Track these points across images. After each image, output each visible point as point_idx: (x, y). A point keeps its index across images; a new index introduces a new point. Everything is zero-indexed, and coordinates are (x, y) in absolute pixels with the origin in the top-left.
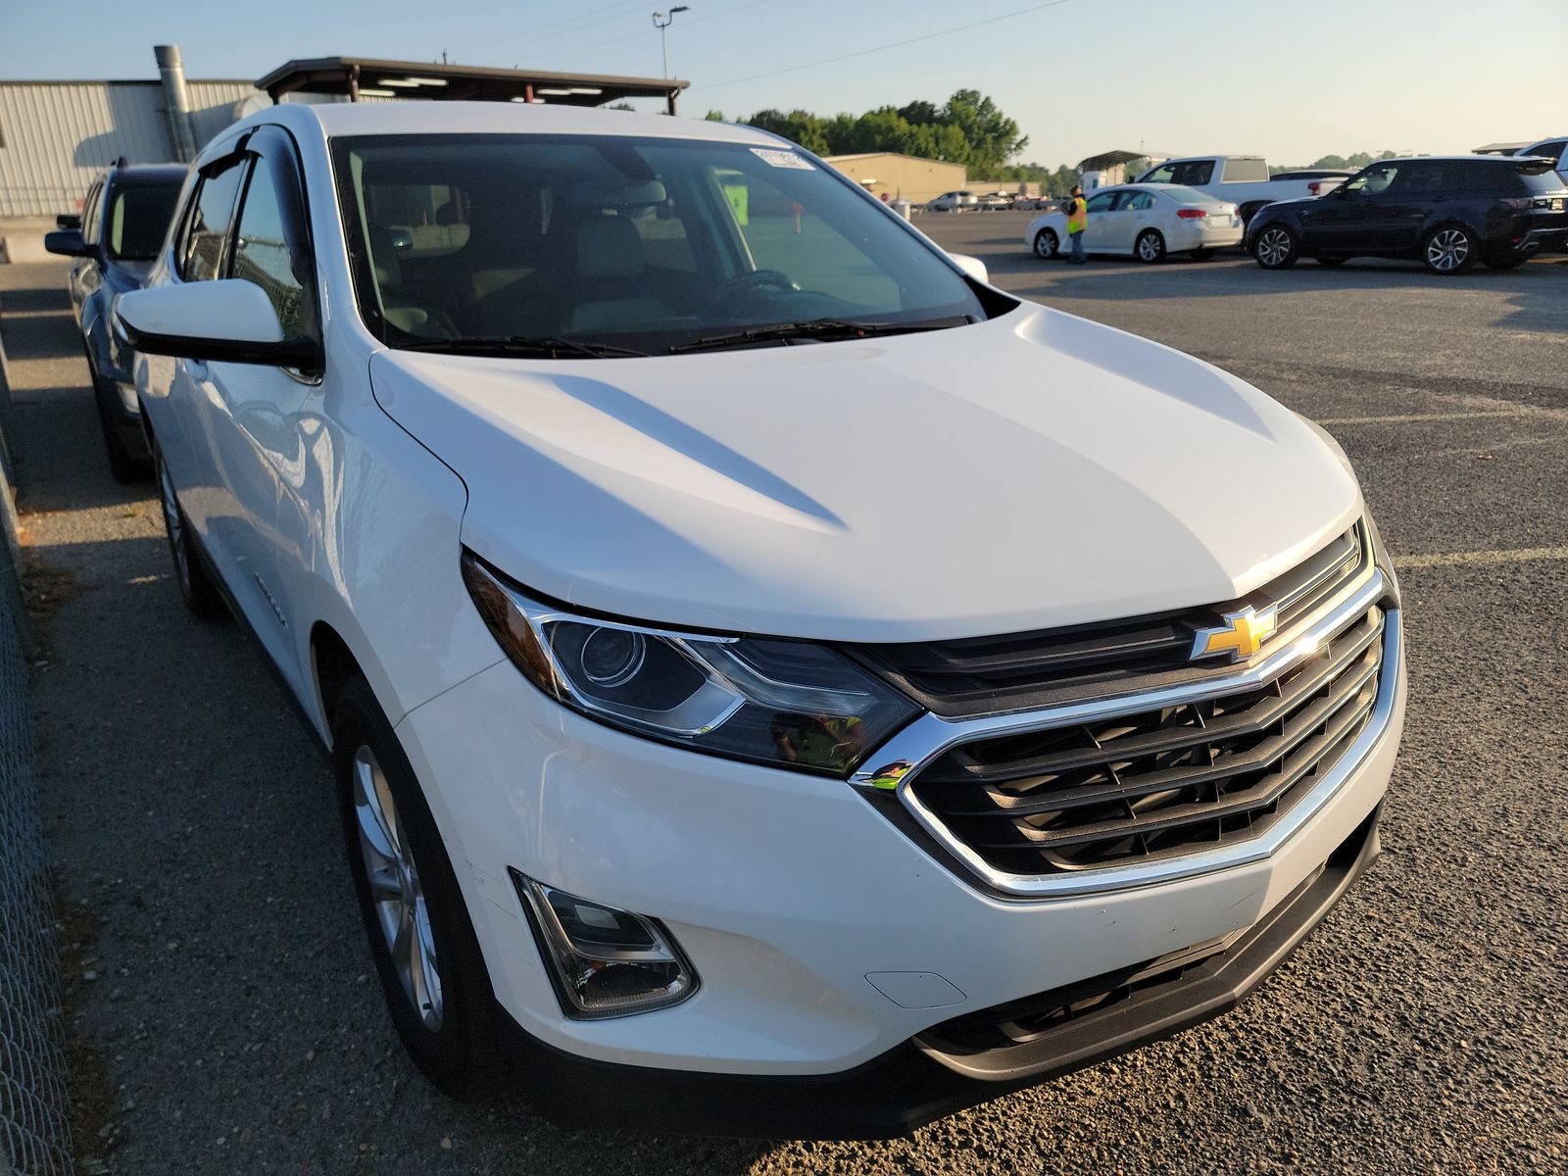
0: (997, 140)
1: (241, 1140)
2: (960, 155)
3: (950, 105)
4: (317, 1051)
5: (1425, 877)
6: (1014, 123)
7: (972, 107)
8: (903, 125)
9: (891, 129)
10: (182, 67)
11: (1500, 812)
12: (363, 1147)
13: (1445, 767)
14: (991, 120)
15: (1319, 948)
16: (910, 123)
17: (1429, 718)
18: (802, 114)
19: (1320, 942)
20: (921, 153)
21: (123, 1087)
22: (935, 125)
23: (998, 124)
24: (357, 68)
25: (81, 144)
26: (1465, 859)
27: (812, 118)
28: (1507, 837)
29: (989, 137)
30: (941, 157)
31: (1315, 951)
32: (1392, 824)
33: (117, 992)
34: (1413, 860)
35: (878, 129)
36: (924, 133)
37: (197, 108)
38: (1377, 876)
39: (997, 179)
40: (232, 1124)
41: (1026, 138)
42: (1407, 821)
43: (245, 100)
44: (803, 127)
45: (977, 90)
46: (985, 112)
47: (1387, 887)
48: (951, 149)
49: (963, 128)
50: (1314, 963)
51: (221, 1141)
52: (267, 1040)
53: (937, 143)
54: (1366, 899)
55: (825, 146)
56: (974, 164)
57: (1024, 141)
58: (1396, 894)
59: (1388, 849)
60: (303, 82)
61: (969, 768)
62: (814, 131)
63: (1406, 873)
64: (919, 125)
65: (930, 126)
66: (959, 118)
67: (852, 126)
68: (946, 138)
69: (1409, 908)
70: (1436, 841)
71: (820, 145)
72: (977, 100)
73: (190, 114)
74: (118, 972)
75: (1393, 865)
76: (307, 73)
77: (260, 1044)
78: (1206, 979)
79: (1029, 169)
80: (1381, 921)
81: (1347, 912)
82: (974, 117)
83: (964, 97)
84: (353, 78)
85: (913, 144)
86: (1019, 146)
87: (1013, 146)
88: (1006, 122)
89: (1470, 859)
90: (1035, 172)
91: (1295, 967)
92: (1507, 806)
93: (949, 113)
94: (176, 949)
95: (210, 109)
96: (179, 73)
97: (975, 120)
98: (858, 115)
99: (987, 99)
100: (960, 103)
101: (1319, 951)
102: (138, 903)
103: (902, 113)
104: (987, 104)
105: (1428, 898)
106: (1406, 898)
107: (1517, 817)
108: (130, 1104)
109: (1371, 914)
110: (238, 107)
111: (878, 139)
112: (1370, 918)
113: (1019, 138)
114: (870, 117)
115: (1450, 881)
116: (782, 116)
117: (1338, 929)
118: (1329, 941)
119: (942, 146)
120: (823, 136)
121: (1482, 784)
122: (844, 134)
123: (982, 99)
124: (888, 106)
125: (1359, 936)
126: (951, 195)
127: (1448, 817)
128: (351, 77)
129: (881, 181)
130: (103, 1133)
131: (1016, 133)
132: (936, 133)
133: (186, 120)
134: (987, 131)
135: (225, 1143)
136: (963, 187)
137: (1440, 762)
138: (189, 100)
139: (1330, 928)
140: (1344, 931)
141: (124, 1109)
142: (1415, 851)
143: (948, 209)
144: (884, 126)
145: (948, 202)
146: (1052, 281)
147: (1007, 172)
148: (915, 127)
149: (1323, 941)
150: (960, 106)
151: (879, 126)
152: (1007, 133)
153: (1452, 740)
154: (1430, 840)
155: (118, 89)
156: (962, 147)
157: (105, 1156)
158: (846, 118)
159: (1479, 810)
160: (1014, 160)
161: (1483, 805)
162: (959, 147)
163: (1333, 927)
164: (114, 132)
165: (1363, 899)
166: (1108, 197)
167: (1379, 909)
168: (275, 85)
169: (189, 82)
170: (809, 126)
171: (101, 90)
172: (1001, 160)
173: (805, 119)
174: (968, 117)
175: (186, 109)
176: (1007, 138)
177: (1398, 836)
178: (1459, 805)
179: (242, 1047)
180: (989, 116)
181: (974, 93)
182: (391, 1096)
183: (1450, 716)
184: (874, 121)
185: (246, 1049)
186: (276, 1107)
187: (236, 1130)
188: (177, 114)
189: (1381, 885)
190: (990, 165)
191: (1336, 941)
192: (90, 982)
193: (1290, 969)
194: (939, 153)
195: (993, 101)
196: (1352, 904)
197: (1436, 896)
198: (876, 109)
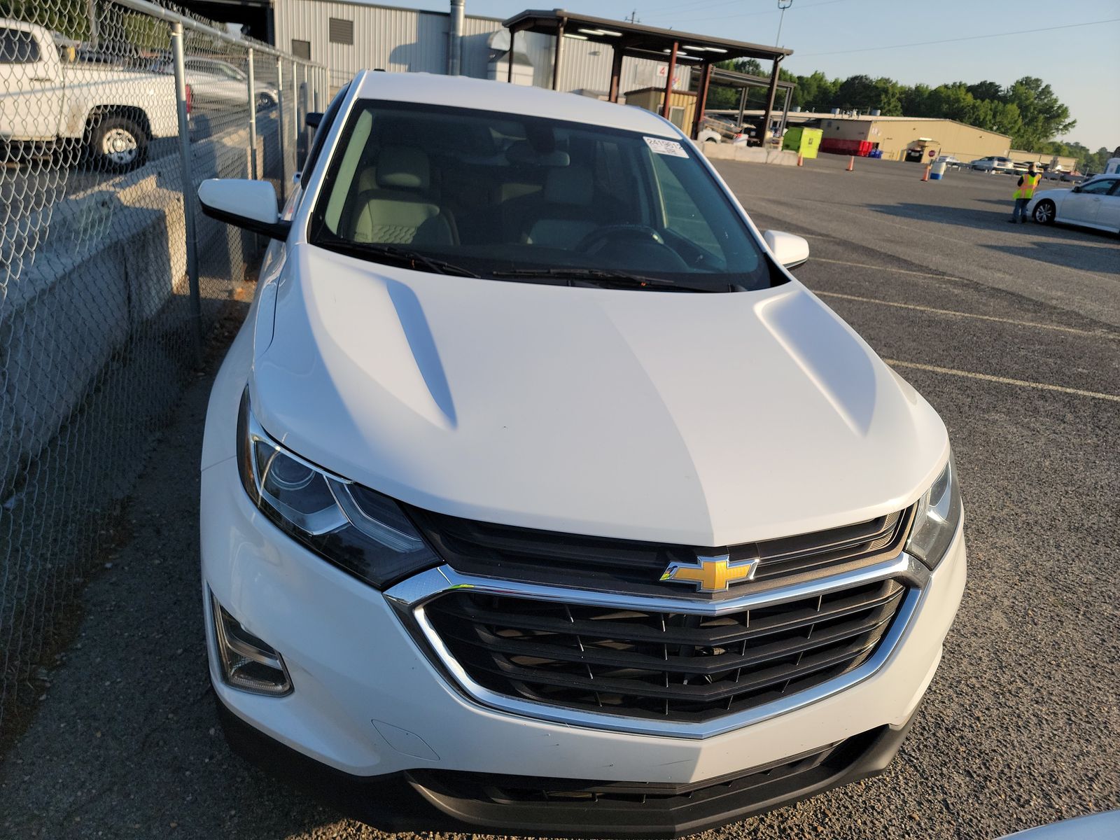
0: (1047, 120)
1: (118, 687)
2: (1011, 128)
3: (1014, 88)
4: (185, 650)
5: (982, 803)
6: (1066, 108)
7: (1033, 92)
8: (969, 98)
9: (958, 100)
10: (464, 6)
11: (1090, 776)
12: (170, 716)
13: (1070, 725)
14: (1046, 104)
15: (852, 825)
16: (975, 98)
17: (1089, 682)
18: (887, 81)
19: (856, 821)
20: (978, 123)
21: (84, 634)
22: (996, 102)
23: (1053, 107)
24: (566, 19)
25: (396, 48)
26: (1028, 802)
27: (894, 86)
28: (1080, 797)
29: (1041, 117)
30: (995, 128)
31: (847, 826)
32: (987, 754)
33: (114, 579)
34: (983, 788)
35: (947, 100)
36: (985, 107)
37: (467, 34)
38: (942, 789)
39: (1040, 151)
40: (119, 676)
41: (1074, 122)
42: (1003, 756)
43: (497, 32)
44: (886, 91)
45: (1040, 78)
46: (1043, 97)
47: (944, 800)
48: (1005, 122)
49: (1020, 107)
50: (839, 834)
51: (108, 683)
52: (166, 634)
53: (994, 116)
54: (920, 803)
55: (899, 108)
56: (1022, 137)
57: (1072, 124)
58: (948, 808)
59: (968, 772)
60: (531, 25)
61: (467, 609)
62: (893, 95)
63: (969, 795)
64: (983, 100)
65: (992, 102)
66: (1020, 99)
67: (926, 95)
68: (1003, 113)
69: (949, 822)
70: (1015, 780)
71: (896, 106)
72: (1039, 86)
73: (462, 37)
74: (123, 568)
75: (963, 786)
76: (535, 19)
77: (161, 635)
78: (662, 810)
79: (1071, 146)
80: (919, 824)
81: (896, 807)
82: (1032, 100)
83: (1028, 83)
84: (562, 26)
85: (973, 114)
86: (1066, 127)
87: (1061, 127)
88: (1060, 107)
89: (1032, 804)
90: (1075, 150)
91: (822, 832)
92: (1100, 773)
93: (1011, 93)
94: (159, 564)
95: (475, 36)
96: (462, 10)
97: (1032, 103)
98: (933, 87)
99: (1047, 87)
100: (1024, 87)
101: (850, 828)
102: (158, 532)
103: (971, 89)
104: (1047, 91)
105: (971, 820)
106: (953, 814)
107: (1103, 784)
108: (79, 646)
109: (914, 815)
110: (491, 36)
111: (945, 107)
112: (911, 818)
113: (1067, 121)
114: (942, 89)
115: (1000, 815)
116: (871, 81)
117: (879, 817)
118: (865, 823)
119: (998, 119)
120: (900, 100)
121: (1092, 749)
122: (918, 99)
123: (1043, 86)
124: (960, 83)
125: (891, 829)
126: (991, 159)
127: (1041, 764)
128: (560, 25)
129: (934, 140)
130: (57, 657)
131: (1067, 116)
132: (996, 107)
133: (458, 42)
134: (1040, 112)
135: (109, 686)
136: (1004, 155)
137: (1070, 719)
138: (464, 28)
139: (873, 813)
140: (882, 820)
141: (75, 647)
142: (990, 781)
143: (984, 170)
144: (952, 97)
145: (986, 165)
146: (1034, 243)
147: (1051, 147)
148: (979, 101)
149: (859, 821)
150: (1022, 89)
151: (949, 97)
152: (1059, 116)
153: (1094, 706)
154: (1010, 777)
155: (424, 16)
156: (1015, 122)
157: (50, 671)
158: (923, 88)
159: (1073, 768)
160: (1058, 138)
161: (1079, 765)
162: (1013, 121)
163: (875, 814)
164: (416, 44)
165: (918, 802)
166: (1109, 183)
167: (924, 815)
168: (514, 25)
169: (466, 17)
170: (890, 91)
171: (414, 15)
172: (1047, 137)
173: (889, 85)
174: (1027, 99)
175: (461, 34)
176: (1057, 120)
177: (985, 764)
178: (1058, 758)
179: (152, 634)
180: (1046, 101)
181: (1037, 80)
182: (204, 692)
183: (1109, 685)
184: (944, 93)
185: (153, 635)
186: (145, 675)
187: (119, 680)
188: (454, 36)
189: (940, 797)
190: (1036, 139)
191: (870, 825)
192: (107, 569)
193: (817, 831)
194: (994, 125)
195: (1052, 89)
196: (905, 802)
197: (980, 821)
198: (950, 83)
